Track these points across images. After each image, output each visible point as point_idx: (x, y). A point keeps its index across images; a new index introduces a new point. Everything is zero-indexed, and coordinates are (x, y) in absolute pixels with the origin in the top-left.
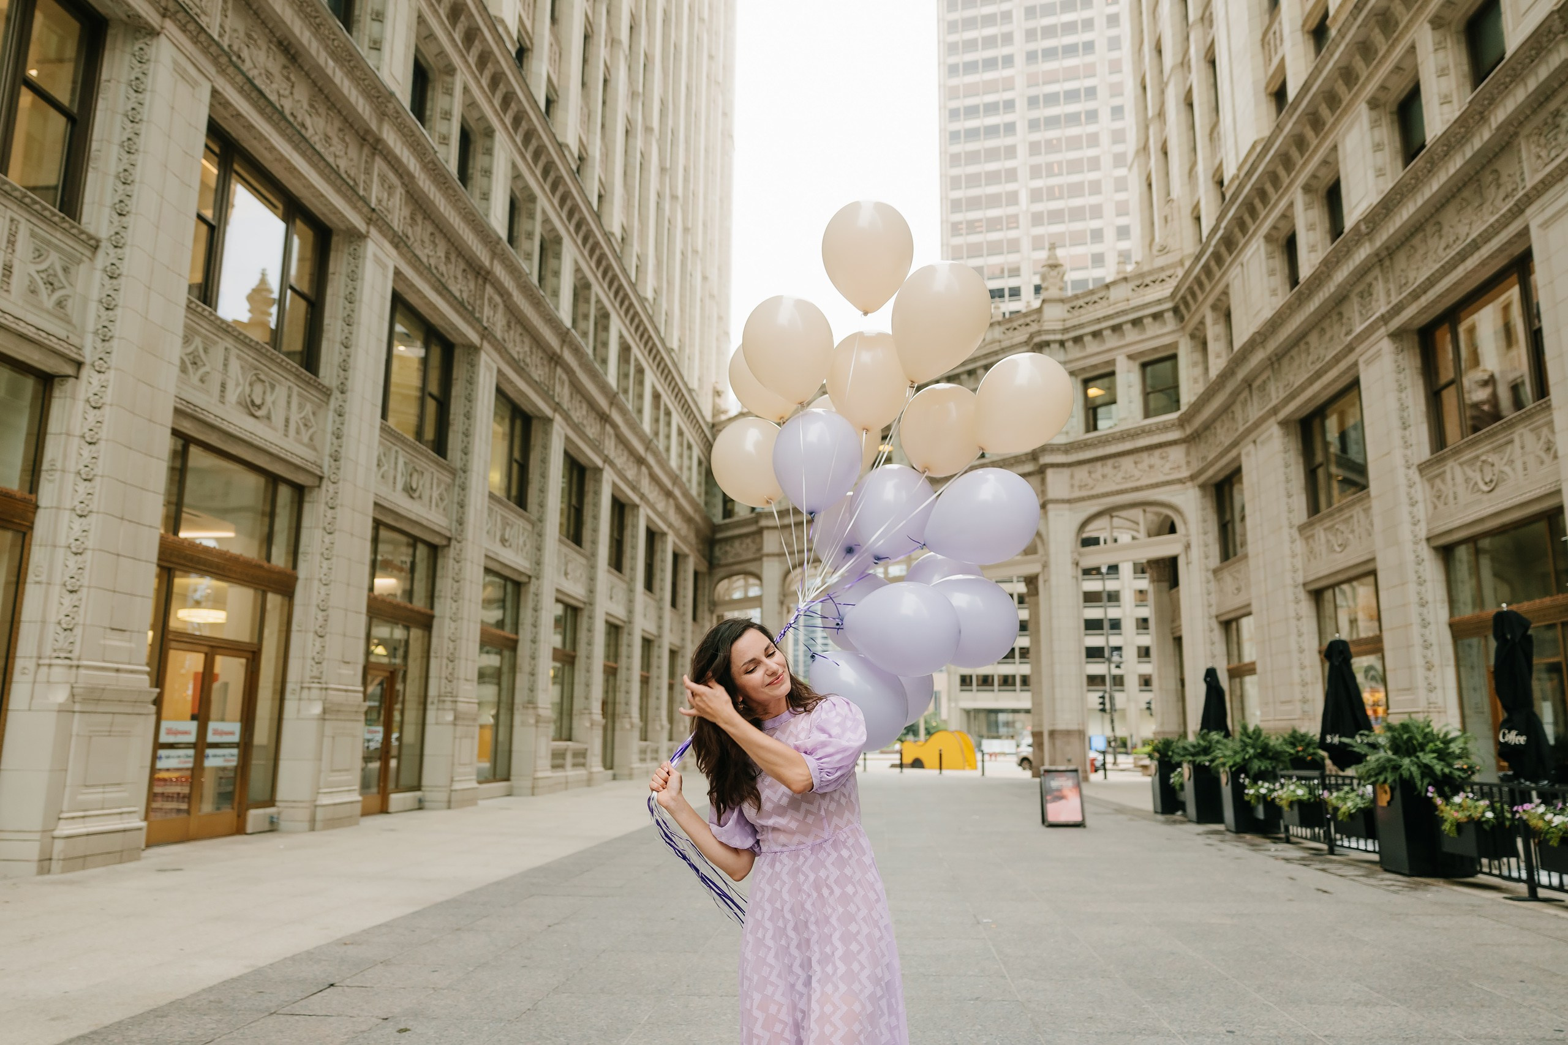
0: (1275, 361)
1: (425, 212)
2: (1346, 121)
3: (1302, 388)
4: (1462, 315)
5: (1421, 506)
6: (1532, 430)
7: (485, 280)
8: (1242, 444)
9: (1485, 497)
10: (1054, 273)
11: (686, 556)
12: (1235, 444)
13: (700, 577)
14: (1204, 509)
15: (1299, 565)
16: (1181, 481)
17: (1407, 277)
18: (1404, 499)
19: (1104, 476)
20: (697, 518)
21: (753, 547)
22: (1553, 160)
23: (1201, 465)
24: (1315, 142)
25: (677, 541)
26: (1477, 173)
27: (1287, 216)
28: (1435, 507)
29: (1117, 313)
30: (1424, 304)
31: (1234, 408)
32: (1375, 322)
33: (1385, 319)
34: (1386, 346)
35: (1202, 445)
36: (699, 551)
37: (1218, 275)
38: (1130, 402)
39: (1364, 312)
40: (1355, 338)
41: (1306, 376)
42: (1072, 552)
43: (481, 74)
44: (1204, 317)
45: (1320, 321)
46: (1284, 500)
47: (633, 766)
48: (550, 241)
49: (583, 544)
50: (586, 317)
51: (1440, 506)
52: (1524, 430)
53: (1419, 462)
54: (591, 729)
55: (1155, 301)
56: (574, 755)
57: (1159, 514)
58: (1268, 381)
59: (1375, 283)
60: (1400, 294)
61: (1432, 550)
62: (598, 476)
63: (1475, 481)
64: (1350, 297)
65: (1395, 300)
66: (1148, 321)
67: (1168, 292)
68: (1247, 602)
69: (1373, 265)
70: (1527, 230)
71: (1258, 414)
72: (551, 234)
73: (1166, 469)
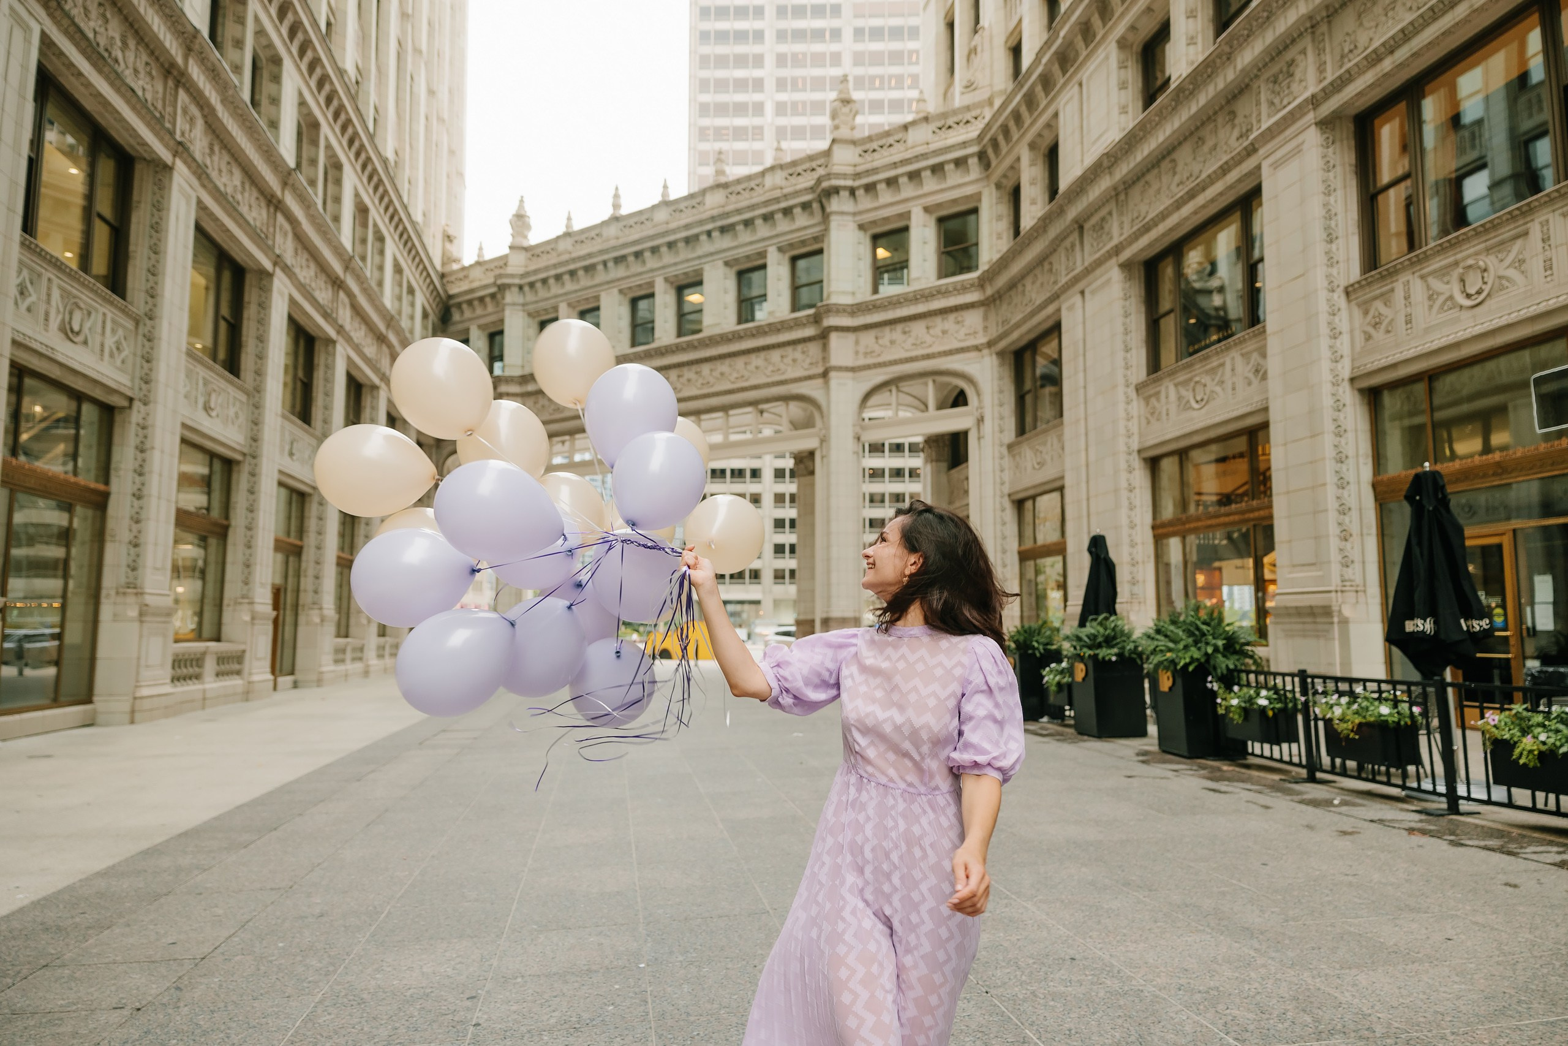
0: (1122, 191)
1: (222, 140)
3: (1163, 216)
5: (1346, 338)
7: (277, 208)
8: (1062, 298)
9: (1465, 314)
10: (846, 110)
12: (1055, 297)
14: (1001, 378)
15: (1135, 429)
16: (977, 348)
17: (1355, 43)
18: (1324, 330)
19: (892, 342)
23: (1001, 330)
27: (1158, 6)
28: (1368, 337)
29: (916, 157)
31: (1054, 259)
32: (1299, 106)
33: (1315, 101)
34: (1313, 138)
35: (1005, 307)
37: (1044, 103)
38: (925, 260)
39: (1277, 101)
40: (1262, 134)
41: (1168, 202)
42: (854, 425)
43: (281, 24)
44: (1018, 159)
45: (1197, 128)
46: (1121, 354)
47: (324, 669)
48: (267, 60)
49: (313, 423)
50: (313, 162)
51: (1379, 336)
52: (1550, 216)
53: (1346, 284)
54: (253, 624)
55: (959, 144)
56: (221, 659)
57: (948, 384)
58: (1108, 217)
59: (1300, 58)
60: (1341, 67)
61: (1356, 393)
62: (330, 348)
63: (1447, 295)
64: (1255, 86)
65: (1333, 74)
66: (949, 167)
67: (974, 134)
68: (1056, 476)
69: (1301, 35)
71: (1089, 260)
72: (268, 52)
73: (961, 335)
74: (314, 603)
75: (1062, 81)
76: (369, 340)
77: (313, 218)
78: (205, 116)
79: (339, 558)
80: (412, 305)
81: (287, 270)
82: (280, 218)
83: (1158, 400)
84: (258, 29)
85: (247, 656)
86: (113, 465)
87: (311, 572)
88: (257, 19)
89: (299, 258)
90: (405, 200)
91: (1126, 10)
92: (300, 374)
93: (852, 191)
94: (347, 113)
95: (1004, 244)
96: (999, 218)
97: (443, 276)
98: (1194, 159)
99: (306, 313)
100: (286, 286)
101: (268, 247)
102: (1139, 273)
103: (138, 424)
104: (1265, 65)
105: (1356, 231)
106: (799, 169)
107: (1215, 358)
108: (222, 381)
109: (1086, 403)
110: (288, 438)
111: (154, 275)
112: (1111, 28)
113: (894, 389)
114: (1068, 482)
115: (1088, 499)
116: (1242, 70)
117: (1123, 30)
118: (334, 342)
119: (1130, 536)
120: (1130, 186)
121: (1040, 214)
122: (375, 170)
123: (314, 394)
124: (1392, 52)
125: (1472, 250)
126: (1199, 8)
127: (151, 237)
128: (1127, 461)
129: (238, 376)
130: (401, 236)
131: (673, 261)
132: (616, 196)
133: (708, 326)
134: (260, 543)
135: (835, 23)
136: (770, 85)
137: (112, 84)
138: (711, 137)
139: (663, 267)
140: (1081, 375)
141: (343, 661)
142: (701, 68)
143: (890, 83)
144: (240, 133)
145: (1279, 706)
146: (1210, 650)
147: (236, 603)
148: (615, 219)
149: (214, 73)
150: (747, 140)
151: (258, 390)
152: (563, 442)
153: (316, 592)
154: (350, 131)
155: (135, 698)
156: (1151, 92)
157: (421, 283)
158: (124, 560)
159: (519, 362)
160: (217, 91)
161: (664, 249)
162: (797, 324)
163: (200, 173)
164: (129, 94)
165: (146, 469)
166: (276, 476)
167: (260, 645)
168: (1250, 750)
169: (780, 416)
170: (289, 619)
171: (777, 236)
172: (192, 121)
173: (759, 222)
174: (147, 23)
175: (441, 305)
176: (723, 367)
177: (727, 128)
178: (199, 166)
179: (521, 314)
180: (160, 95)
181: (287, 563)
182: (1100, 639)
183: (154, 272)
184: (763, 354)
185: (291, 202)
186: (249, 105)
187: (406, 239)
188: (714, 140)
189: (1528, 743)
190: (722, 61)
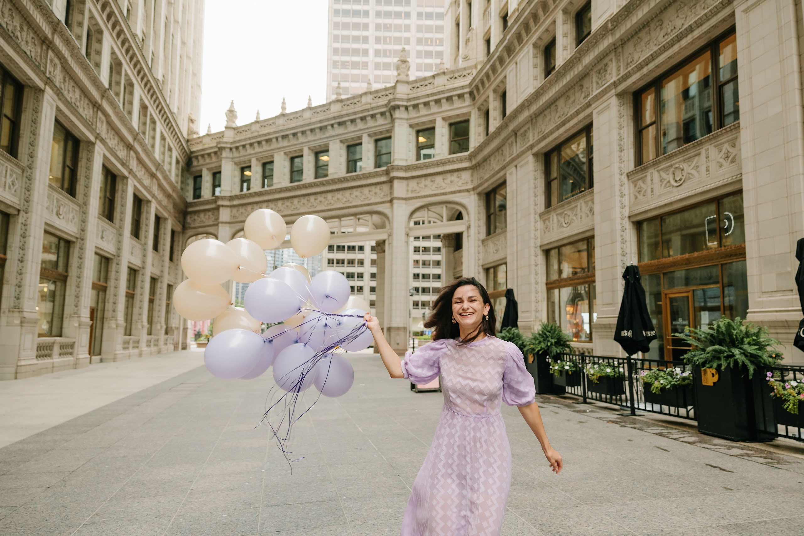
0: (534, 119)
3: (552, 132)
5: (627, 197)
6: (715, 147)
7: (98, 109)
8: (507, 168)
9: (675, 190)
10: (404, 66)
11: (166, 219)
12: (504, 168)
13: (175, 234)
14: (479, 206)
15: (539, 235)
16: (468, 191)
17: (633, 58)
18: (617, 193)
19: (426, 186)
20: (175, 196)
21: (213, 218)
23: (479, 182)
25: (159, 208)
27: (551, 30)
28: (636, 198)
29: (439, 92)
30: (645, 73)
31: (504, 148)
32: (609, 86)
33: (615, 85)
34: (614, 101)
35: (481, 170)
36: (175, 217)
37: (500, 70)
38: (442, 145)
39: (600, 82)
40: (593, 98)
41: (554, 126)
42: (406, 228)
43: (103, 13)
44: (488, 97)
45: (567, 91)
46: (532, 199)
47: (118, 352)
48: (95, 31)
49: (114, 221)
50: (118, 83)
51: (640, 197)
52: (709, 147)
53: (628, 172)
54: (79, 328)
55: (460, 87)
56: (62, 346)
57: (454, 208)
58: (528, 130)
59: (610, 63)
60: (627, 69)
61: (631, 223)
62: (125, 181)
63: (668, 180)
64: (591, 74)
65: (624, 72)
66: (455, 98)
67: (467, 82)
68: (503, 257)
69: (610, 52)
70: (733, 15)
71: (519, 151)
72: (96, 28)
73: (460, 184)
74: (113, 317)
75: (508, 61)
76: (146, 176)
77: (117, 113)
78: (61, 63)
79: (127, 293)
80: (171, 157)
81: (103, 141)
82: (100, 113)
83: (549, 221)
84: (91, 16)
85: (76, 345)
86: (8, 245)
87: (111, 300)
88: (90, 11)
89: (109, 134)
90: (168, 102)
91: (537, 29)
92: (108, 195)
93: (406, 108)
94: (137, 57)
95: (482, 139)
96: (479, 125)
97: (188, 141)
98: (565, 106)
99: (112, 163)
100: (102, 150)
101: (93, 129)
102: (542, 159)
103: (22, 223)
104: (595, 65)
105: (633, 147)
106: (380, 95)
107: (573, 203)
108: (66, 200)
109: (517, 221)
110: (100, 229)
111: (32, 146)
112: (530, 37)
113: (426, 209)
114: (508, 261)
115: (517, 269)
116: (585, 66)
117: (535, 39)
118: (127, 178)
119: (535, 288)
120: (538, 116)
121: (498, 125)
122: (151, 87)
123: (115, 205)
124: (647, 65)
125: (679, 160)
126: (569, 33)
127: (32, 126)
128: (535, 251)
129: (74, 197)
130: (165, 120)
131: (313, 139)
132: (284, 103)
133: (331, 174)
134: (84, 285)
135: (407, 9)
136: (372, 40)
137: (15, 50)
138: (340, 67)
139: (308, 142)
140: (515, 207)
141: (128, 348)
142: (334, 29)
143: (436, 42)
144: (80, 71)
145: (574, 369)
146: (549, 344)
147: (71, 317)
148: (283, 115)
149: (67, 42)
150: (359, 69)
151: (86, 204)
153: (114, 311)
154: (138, 66)
155: (17, 366)
156: (549, 70)
157: (176, 145)
158: (13, 294)
159: (230, 189)
160: (69, 51)
161: (308, 133)
162: (377, 174)
163: (58, 93)
164: (23, 55)
165: (26, 247)
166: (94, 250)
167: (83, 339)
168: (567, 391)
169: (369, 222)
170: (99, 325)
171: (368, 128)
172: (55, 66)
173: (358, 121)
174: (33, 18)
175: (186, 157)
176: (339, 195)
177: (348, 62)
178: (58, 89)
179: (231, 163)
180: (39, 54)
181: (98, 295)
183: (32, 144)
184: (359, 189)
185: (106, 106)
186: (85, 57)
187: (168, 122)
188: (341, 68)
189: (656, 384)
190: (346, 26)
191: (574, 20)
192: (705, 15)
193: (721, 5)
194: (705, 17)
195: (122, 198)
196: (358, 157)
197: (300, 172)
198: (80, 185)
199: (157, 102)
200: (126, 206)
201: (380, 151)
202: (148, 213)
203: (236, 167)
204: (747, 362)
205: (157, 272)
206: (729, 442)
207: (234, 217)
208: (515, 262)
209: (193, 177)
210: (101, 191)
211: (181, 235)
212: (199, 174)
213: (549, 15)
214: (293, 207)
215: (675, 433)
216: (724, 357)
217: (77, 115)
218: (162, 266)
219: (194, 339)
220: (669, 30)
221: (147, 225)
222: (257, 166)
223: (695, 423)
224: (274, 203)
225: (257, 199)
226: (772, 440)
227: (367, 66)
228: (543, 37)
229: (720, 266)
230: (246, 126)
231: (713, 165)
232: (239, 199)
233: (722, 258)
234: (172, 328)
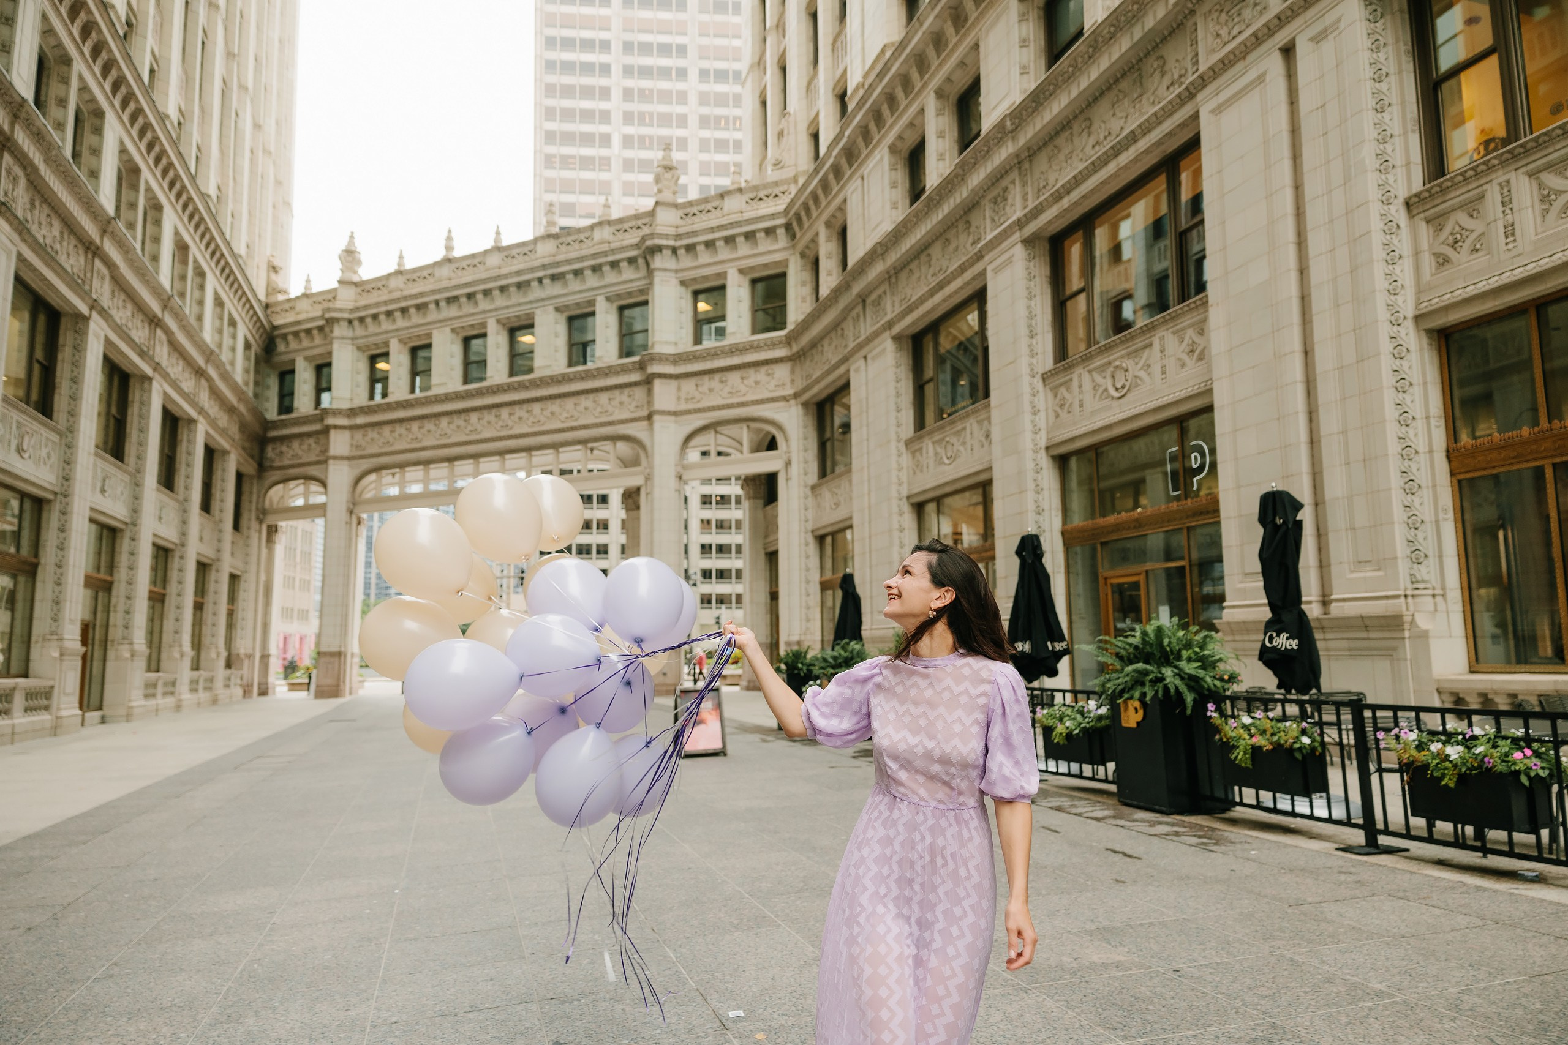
0: (893, 275)
1: (43, 196)
2: (992, 15)
3: (922, 300)
4: (1097, 222)
5: (1042, 414)
6: (1174, 333)
7: (95, 254)
8: (851, 360)
9: (1115, 403)
11: (225, 453)
12: (845, 360)
13: (245, 479)
14: (805, 427)
15: (905, 479)
16: (785, 399)
17: (1046, 180)
18: (1027, 407)
19: (711, 390)
20: (242, 409)
21: (316, 449)
22: (1234, 37)
23: (805, 384)
24: (954, 40)
25: (212, 432)
26: (1140, 60)
27: (917, 124)
28: (1057, 416)
29: (731, 224)
30: (1066, 206)
31: (844, 325)
32: (1010, 226)
33: (1020, 224)
34: (1019, 252)
35: (808, 363)
36: (244, 449)
37: (835, 189)
38: (739, 317)
39: (996, 218)
40: (986, 245)
41: (926, 289)
43: (105, 80)
44: (817, 234)
45: (945, 231)
46: (893, 414)
47: (134, 704)
48: (89, 114)
49: (126, 459)
50: (133, 206)
51: (1063, 414)
52: (1165, 333)
54: (61, 660)
55: (768, 215)
56: (30, 695)
57: (761, 430)
58: (883, 296)
59: (1011, 187)
60: (1038, 198)
61: (1050, 459)
62: (146, 385)
63: (1104, 387)
64: (982, 204)
65: (1033, 202)
66: (760, 235)
67: (781, 208)
68: (847, 516)
69: (1011, 168)
70: (1196, 116)
71: (870, 330)
72: (92, 107)
73: (771, 386)
74: (124, 638)
75: (849, 173)
76: (187, 375)
77: (131, 262)
78: (27, 175)
79: (151, 592)
80: (234, 336)
81: (104, 313)
82: (98, 263)
83: (921, 454)
84: (81, 86)
85: (56, 691)
87: (121, 607)
88: (81, 77)
89: (115, 300)
90: (228, 237)
91: (895, 122)
92: (114, 411)
93: (674, 250)
94: (169, 157)
95: (808, 307)
96: (803, 284)
97: (267, 306)
98: (943, 256)
99: (122, 353)
100: (102, 329)
101: (85, 292)
102: (908, 345)
104: (989, 188)
106: (626, 226)
107: (959, 423)
109: (868, 453)
110: (100, 475)
112: (883, 135)
113: (713, 432)
114: (856, 523)
115: (870, 537)
116: (973, 190)
117: (893, 138)
118: (150, 379)
120: (899, 272)
121: (834, 284)
122: (196, 209)
123: (128, 430)
124: (1068, 193)
125: (1119, 354)
126: (947, 131)
128: (899, 506)
129: (50, 417)
130: (223, 270)
131: (505, 304)
132: (449, 238)
133: (539, 368)
134: (70, 580)
135: (681, 63)
136: (616, 117)
138: (558, 165)
139: (496, 310)
140: (865, 428)
141: (154, 695)
142: (546, 97)
143: (734, 124)
144: (61, 187)
147: (44, 640)
148: (448, 260)
149: (39, 137)
150: (594, 170)
151: (72, 430)
152: (393, 475)
153: (126, 627)
154: (171, 174)
156: (916, 192)
157: (243, 315)
159: (348, 396)
160: (41, 153)
161: (496, 293)
162: (624, 370)
163: (21, 228)
166: (87, 514)
167: (69, 680)
169: (608, 453)
170: (98, 654)
171: (605, 286)
172: (15, 181)
173: (588, 273)
175: (264, 336)
176: (554, 407)
177: (573, 157)
178: (20, 222)
179: (350, 347)
181: (96, 599)
182: (840, 661)
184: (591, 396)
185: (110, 248)
186: (71, 161)
187: (228, 274)
188: (561, 168)
189: (1060, 729)
190: (568, 91)
191: (955, 109)
192: (1155, 114)
193: (1178, 100)
194: (1154, 119)
195: (141, 416)
196: (589, 338)
197: (483, 363)
198: (60, 394)
199: (207, 237)
200: (148, 431)
201: (630, 325)
202: (191, 441)
203: (360, 354)
204: (1183, 688)
205: (209, 552)
206: (1158, 815)
207: (357, 447)
208: (867, 525)
209: (277, 373)
210: (100, 401)
211: (255, 481)
212: (289, 368)
213: (913, 99)
214: (469, 428)
215: (1083, 806)
216: (1151, 681)
217: (56, 267)
218: (219, 541)
219: (282, 676)
220: (1102, 137)
221: (188, 465)
222: (400, 353)
223: (1113, 788)
224: (433, 420)
225: (401, 414)
226: (1224, 811)
227: (609, 165)
228: (905, 136)
229: (1185, 531)
230: (379, 279)
231: (1171, 364)
232: (366, 413)
233: (1188, 517)
234: (238, 655)
